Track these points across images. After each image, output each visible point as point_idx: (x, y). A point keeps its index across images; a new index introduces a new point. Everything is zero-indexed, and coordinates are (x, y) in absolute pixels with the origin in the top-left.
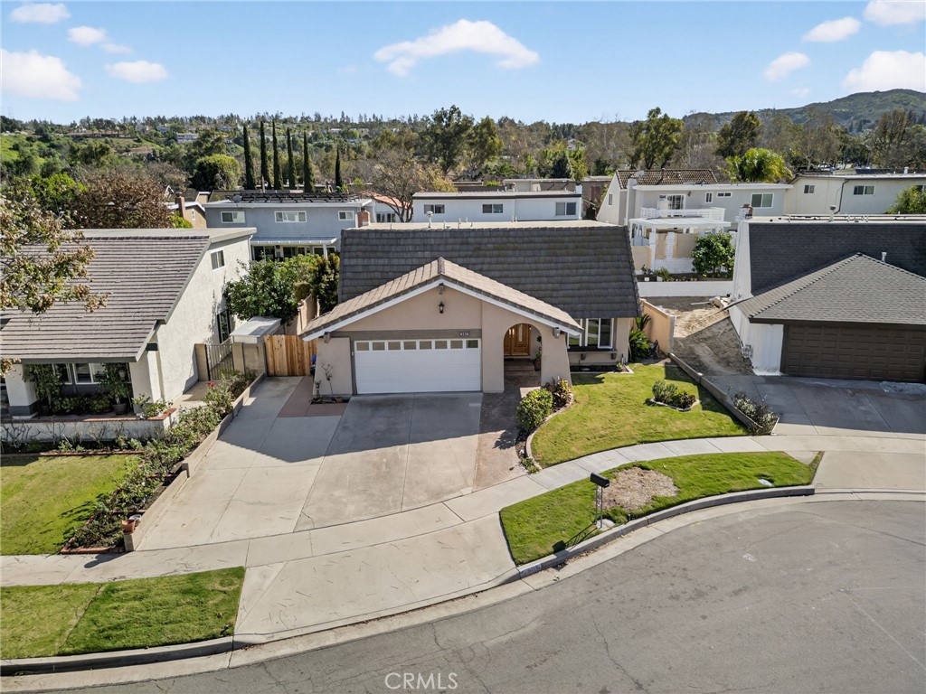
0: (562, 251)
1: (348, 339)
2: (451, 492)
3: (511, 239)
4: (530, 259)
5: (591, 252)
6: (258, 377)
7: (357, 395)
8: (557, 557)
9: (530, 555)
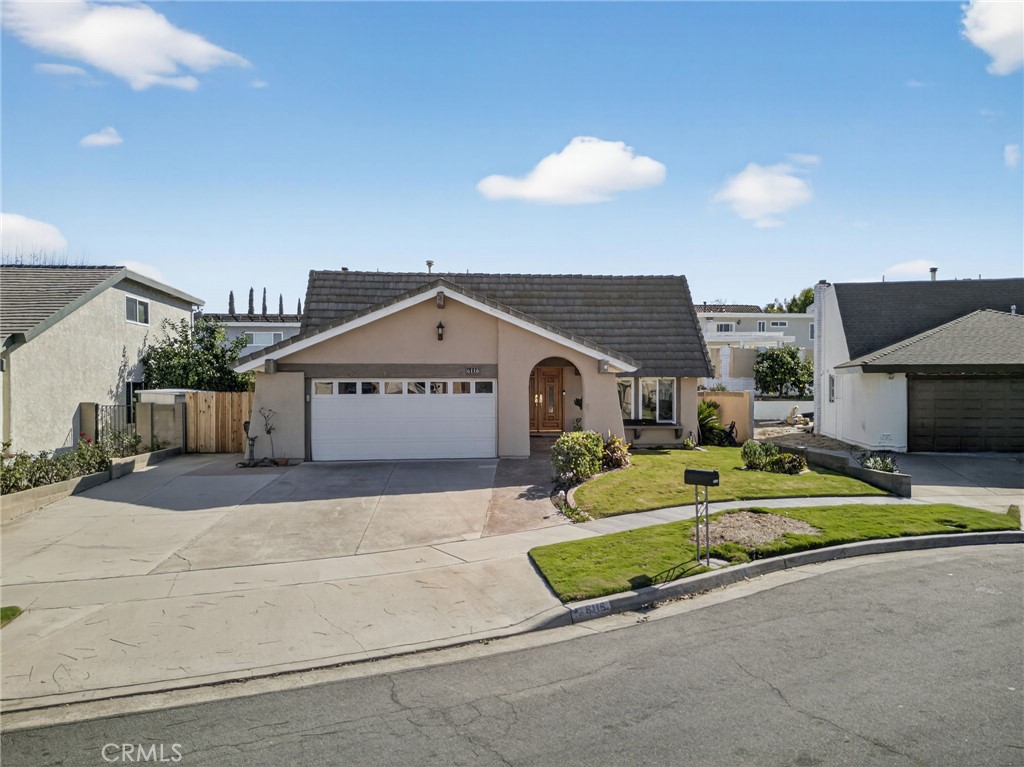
0: (603, 301)
1: (302, 374)
2: (447, 536)
3: (536, 287)
4: (562, 309)
5: (642, 302)
6: (169, 448)
7: (311, 460)
8: (638, 596)
9: (588, 589)
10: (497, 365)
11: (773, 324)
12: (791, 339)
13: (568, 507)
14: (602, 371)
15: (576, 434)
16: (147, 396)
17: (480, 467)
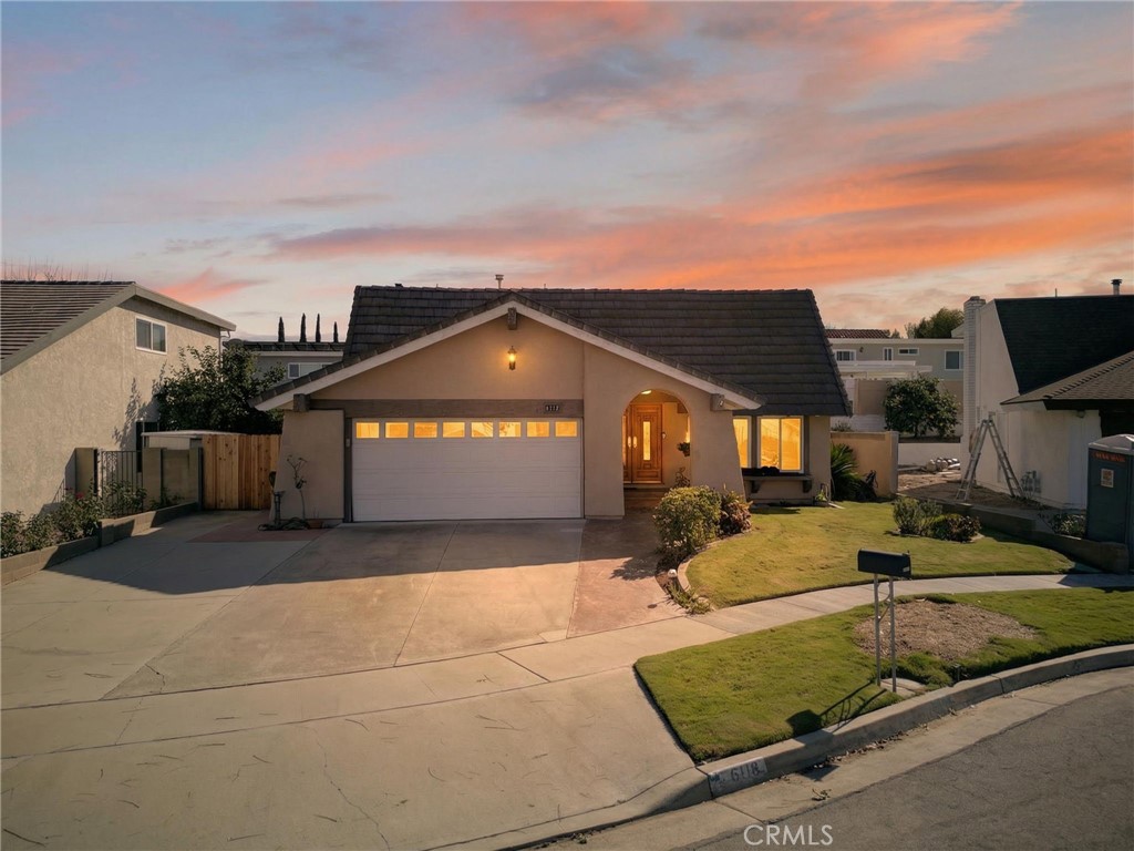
1: (339, 414)
2: (518, 636)
3: (628, 304)
6: (182, 504)
7: (352, 521)
8: (806, 747)
9: (731, 737)
10: (582, 402)
11: (902, 351)
12: (927, 369)
13: (682, 591)
14: (716, 408)
15: (684, 490)
16: (156, 440)
17: (563, 530)
